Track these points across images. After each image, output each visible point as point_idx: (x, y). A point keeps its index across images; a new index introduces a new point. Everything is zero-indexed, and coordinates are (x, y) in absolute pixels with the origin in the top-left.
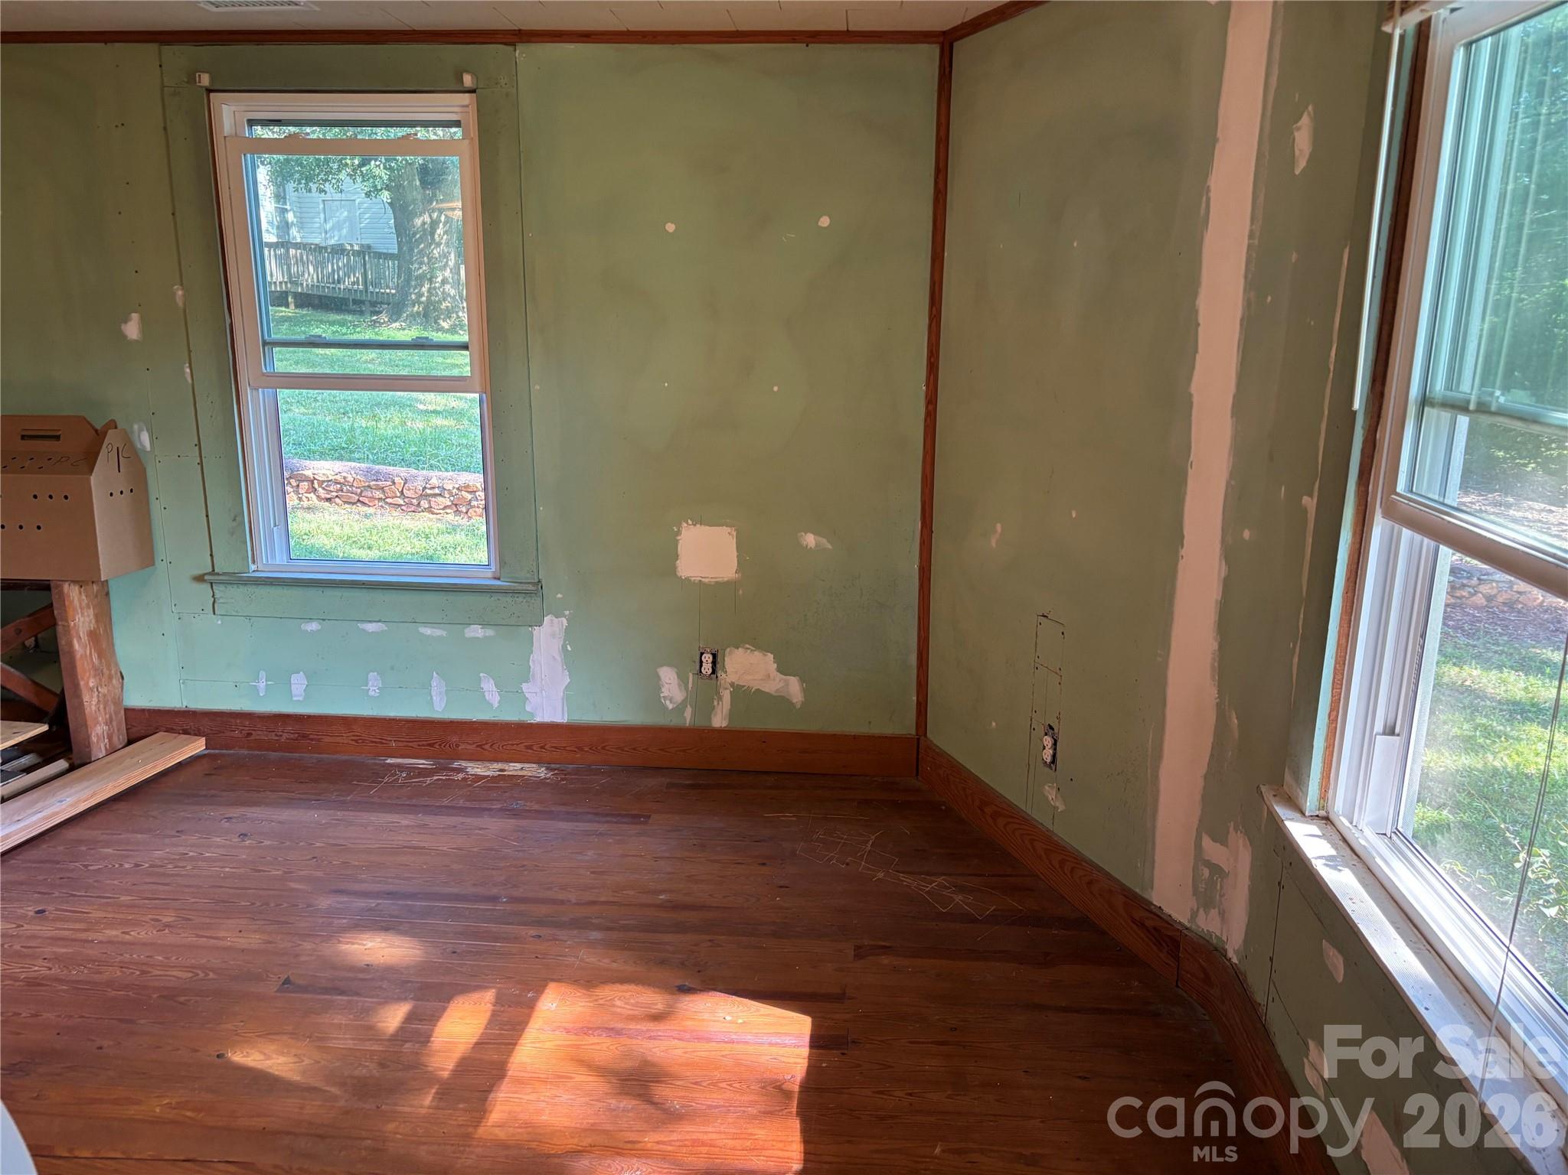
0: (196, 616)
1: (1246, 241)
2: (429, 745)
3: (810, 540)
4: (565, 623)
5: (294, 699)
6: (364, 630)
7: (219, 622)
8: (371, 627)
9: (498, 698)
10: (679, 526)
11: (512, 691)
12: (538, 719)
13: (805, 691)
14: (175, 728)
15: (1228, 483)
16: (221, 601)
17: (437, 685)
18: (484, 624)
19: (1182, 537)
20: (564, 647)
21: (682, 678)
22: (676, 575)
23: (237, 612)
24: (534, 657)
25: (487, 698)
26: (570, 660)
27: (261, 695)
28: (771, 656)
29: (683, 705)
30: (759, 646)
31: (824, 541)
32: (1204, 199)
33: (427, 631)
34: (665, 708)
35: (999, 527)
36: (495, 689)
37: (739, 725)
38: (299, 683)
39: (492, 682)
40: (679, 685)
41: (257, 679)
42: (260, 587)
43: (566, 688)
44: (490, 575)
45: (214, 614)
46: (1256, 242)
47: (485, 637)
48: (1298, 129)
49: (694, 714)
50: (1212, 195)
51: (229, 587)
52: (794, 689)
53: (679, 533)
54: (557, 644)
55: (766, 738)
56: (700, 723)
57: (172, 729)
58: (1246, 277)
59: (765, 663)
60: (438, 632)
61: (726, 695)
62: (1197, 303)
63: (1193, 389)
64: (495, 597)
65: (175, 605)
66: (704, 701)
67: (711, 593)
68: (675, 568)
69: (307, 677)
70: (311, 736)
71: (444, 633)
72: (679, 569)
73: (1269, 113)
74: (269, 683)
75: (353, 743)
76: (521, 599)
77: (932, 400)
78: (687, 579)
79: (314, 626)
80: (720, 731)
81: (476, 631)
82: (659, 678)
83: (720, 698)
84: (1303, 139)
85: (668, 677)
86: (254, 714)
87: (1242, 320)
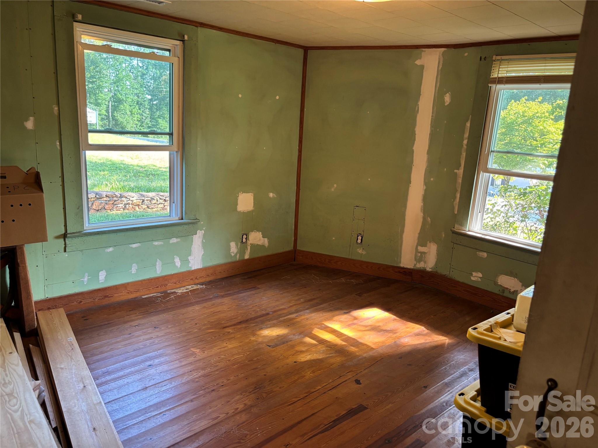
0: (55, 254)
1: (431, 117)
2: (156, 287)
3: (271, 195)
4: (203, 231)
5: (100, 282)
6: (131, 247)
7: (67, 255)
8: (134, 246)
9: (180, 263)
10: (238, 194)
11: (185, 260)
12: (193, 269)
13: (269, 242)
14: (43, 308)
15: (426, 169)
16: (69, 245)
17: (159, 264)
18: (177, 237)
19: (411, 181)
20: (203, 241)
21: (237, 245)
22: (237, 211)
23: (77, 249)
24: (193, 246)
25: (176, 265)
26: (204, 245)
27: (85, 284)
28: (261, 233)
29: (236, 254)
30: (258, 231)
31: (275, 195)
32: (417, 107)
33: (156, 243)
34: (231, 255)
35: (335, 185)
36: (179, 261)
37: (252, 257)
38: (102, 275)
39: (178, 258)
40: (236, 247)
41: (84, 277)
42: (89, 236)
43: (202, 255)
44: (177, 219)
45: (65, 251)
46: (434, 118)
47: (177, 242)
48: (446, 96)
49: (239, 257)
50: (419, 106)
51: (74, 239)
52: (265, 242)
53: (238, 196)
54: (200, 240)
55: (260, 259)
56: (241, 259)
57: (43, 309)
58: (431, 125)
59: (259, 235)
60: (160, 243)
61: (249, 248)
62: (415, 129)
63: (414, 148)
64: (182, 226)
65: (44, 251)
66: (242, 251)
67: (247, 215)
68: (236, 208)
69: (107, 272)
70: (109, 296)
71: (162, 243)
72: (238, 208)
73: (437, 91)
74: (89, 278)
75: (127, 294)
76: (191, 226)
77: (300, 151)
78: (240, 211)
79: (111, 249)
80: (247, 260)
81: (174, 240)
82: (230, 246)
83: (247, 249)
84: (447, 99)
85: (233, 245)
86: (84, 292)
87: (430, 134)
